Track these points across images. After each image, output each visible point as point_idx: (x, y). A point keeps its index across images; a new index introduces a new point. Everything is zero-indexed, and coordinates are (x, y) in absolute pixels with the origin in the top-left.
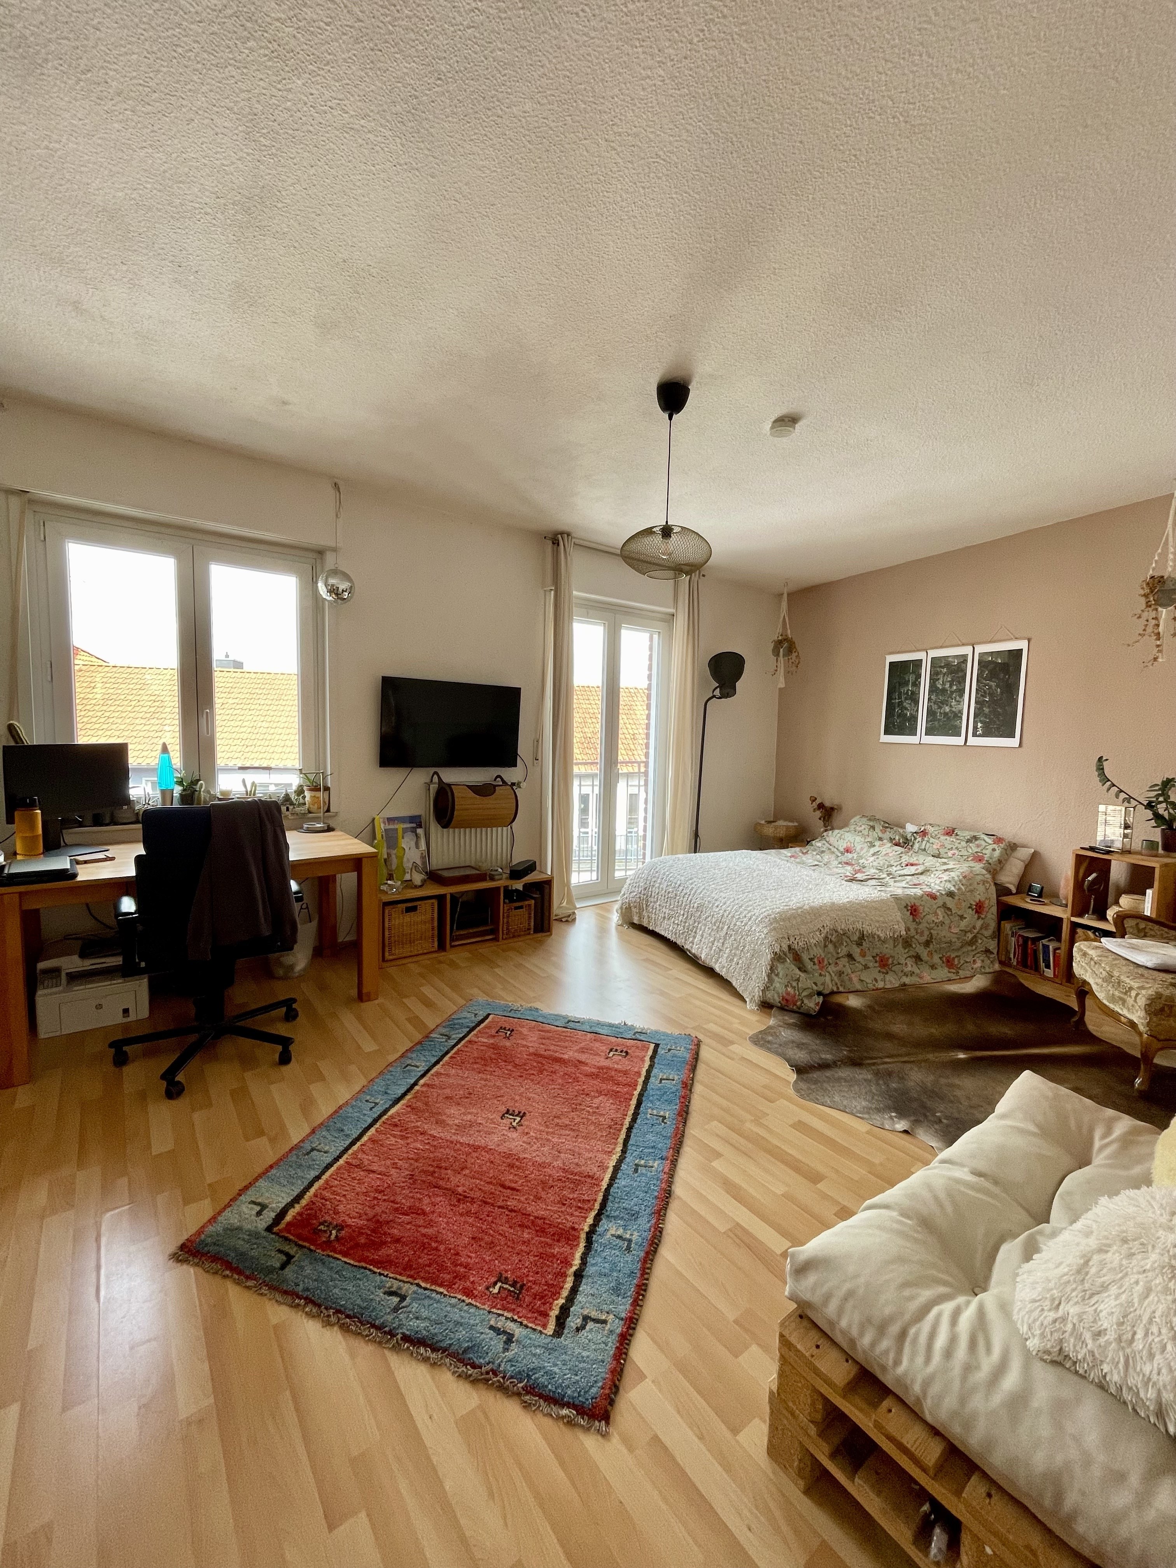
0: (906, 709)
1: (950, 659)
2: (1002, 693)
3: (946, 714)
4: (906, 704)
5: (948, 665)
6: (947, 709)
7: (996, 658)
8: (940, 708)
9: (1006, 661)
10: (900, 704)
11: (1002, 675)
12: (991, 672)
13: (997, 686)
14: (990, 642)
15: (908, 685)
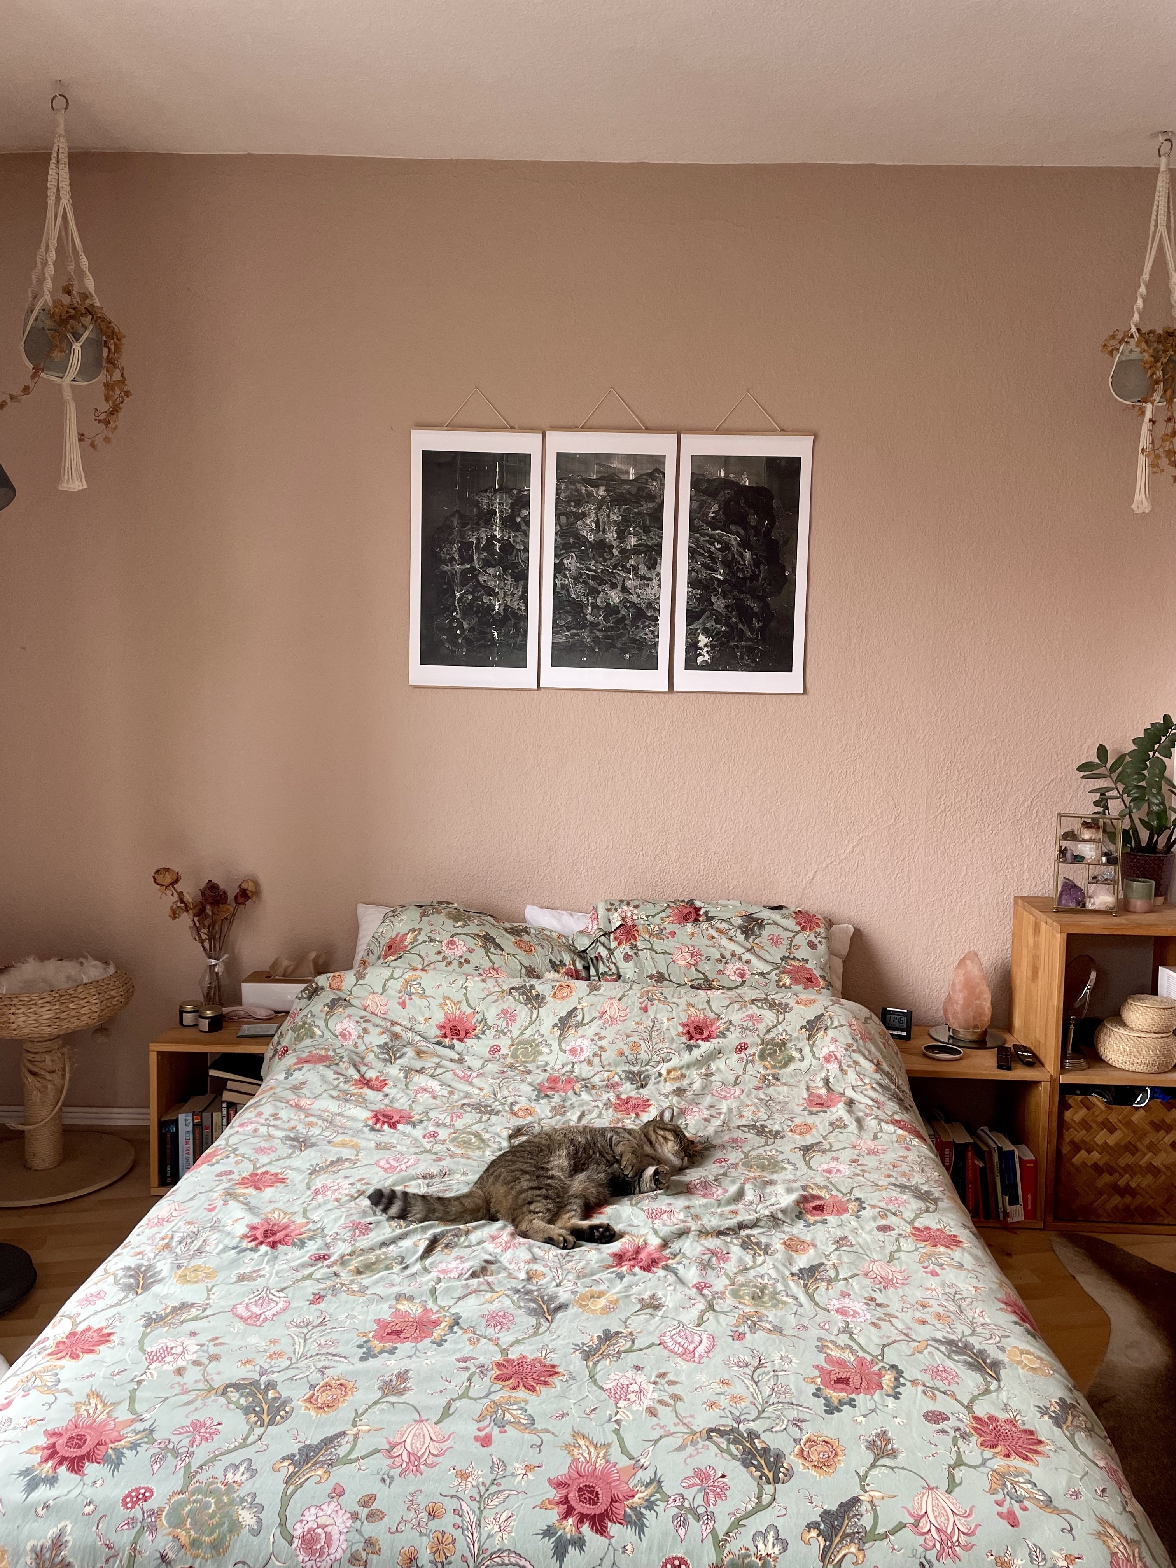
0: (490, 591)
1: (615, 464)
2: (756, 563)
3: (611, 610)
4: (489, 577)
5: (610, 479)
6: (615, 597)
7: (739, 474)
8: (594, 592)
9: (763, 483)
10: (469, 577)
11: (753, 520)
12: (725, 507)
13: (745, 544)
14: (719, 431)
15: (489, 523)
